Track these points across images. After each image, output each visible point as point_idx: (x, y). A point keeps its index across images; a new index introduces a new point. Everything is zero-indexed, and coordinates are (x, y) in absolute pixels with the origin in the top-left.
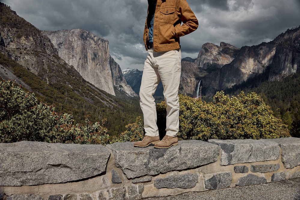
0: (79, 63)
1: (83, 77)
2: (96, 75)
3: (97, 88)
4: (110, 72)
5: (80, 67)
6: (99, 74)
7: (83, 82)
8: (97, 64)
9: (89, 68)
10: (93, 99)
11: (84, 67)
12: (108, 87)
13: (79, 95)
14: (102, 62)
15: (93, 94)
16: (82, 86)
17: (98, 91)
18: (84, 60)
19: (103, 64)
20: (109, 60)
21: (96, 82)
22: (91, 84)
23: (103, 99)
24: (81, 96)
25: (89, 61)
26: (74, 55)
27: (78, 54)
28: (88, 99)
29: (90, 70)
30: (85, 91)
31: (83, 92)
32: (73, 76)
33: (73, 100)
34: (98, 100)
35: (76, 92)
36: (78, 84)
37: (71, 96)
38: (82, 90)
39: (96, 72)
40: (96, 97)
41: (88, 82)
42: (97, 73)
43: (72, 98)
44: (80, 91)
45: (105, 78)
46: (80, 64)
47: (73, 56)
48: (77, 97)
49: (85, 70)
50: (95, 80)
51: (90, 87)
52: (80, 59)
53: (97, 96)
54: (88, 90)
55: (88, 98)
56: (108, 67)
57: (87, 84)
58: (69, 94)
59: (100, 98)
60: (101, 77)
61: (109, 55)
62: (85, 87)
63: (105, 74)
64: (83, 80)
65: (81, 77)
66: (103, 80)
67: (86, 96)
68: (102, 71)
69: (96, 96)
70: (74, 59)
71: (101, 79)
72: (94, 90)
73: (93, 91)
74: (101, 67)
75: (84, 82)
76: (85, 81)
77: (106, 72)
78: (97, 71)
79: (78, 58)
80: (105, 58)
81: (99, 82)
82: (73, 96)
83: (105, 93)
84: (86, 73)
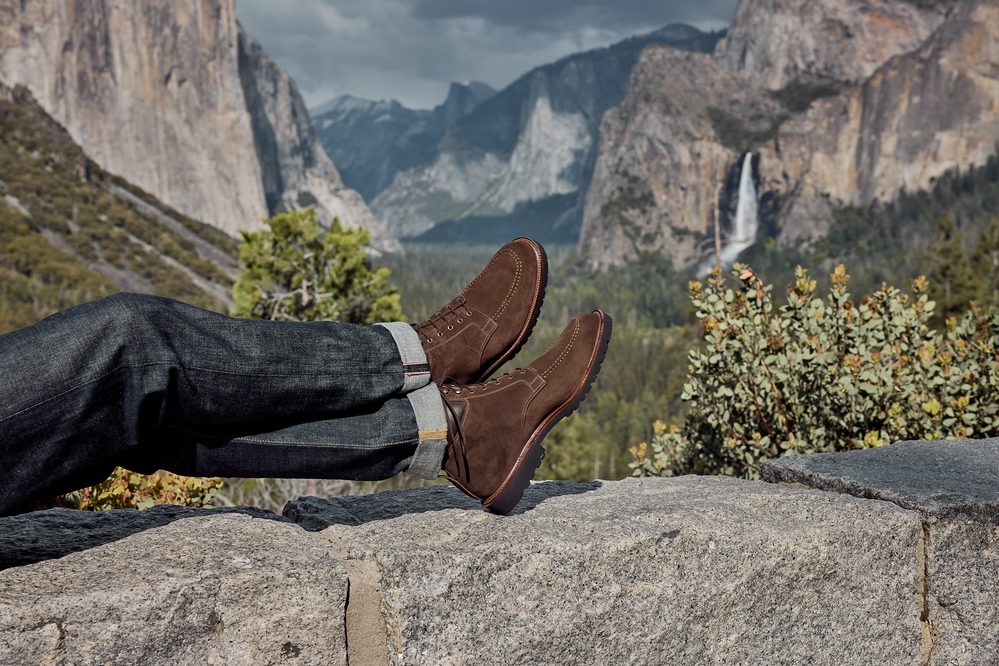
0: (61, 69)
1: (91, 152)
2: (162, 135)
3: (169, 212)
4: (245, 119)
5: (71, 94)
6: (183, 132)
7: (88, 176)
8: (168, 78)
9: (125, 99)
10: (149, 275)
11: (91, 91)
12: (237, 203)
13: (68, 251)
14: (193, 64)
15: (148, 248)
16: (86, 200)
17: (178, 227)
18: (93, 54)
19: (200, 75)
20: (234, 52)
21: (165, 176)
22: (138, 192)
23: (207, 273)
24: (80, 258)
25: (124, 62)
26: (31, 28)
27: (56, 20)
28: (122, 274)
29: (132, 110)
30: (100, 230)
31: (94, 237)
32: (31, 147)
33: (35, 281)
34: (180, 276)
35: (48, 234)
36: (61, 190)
37: (23, 260)
38: (83, 224)
39: (165, 123)
40: (169, 261)
41: (119, 181)
42: (168, 128)
43: (28, 273)
44: (74, 228)
45: (216, 156)
46: (72, 78)
47: (25, 30)
48: (54, 264)
49: (102, 110)
50: (158, 169)
51: (131, 205)
52: (67, 47)
53: (176, 258)
54: (121, 223)
55: (120, 267)
56: (229, 89)
57: (114, 189)
58: (12, 251)
59: (187, 265)
60: (195, 150)
61: (233, 25)
62: (104, 209)
63: (214, 132)
64: (91, 168)
65: (73, 152)
66: (204, 167)
67: (109, 260)
68: (199, 113)
69: (167, 253)
70: (35, 49)
71: (192, 158)
72: (153, 222)
73: (149, 229)
74: (193, 90)
75: (94, 178)
76: (103, 175)
77: (222, 119)
78: (171, 116)
79: (55, 45)
80: (208, 38)
81: (183, 177)
82: (36, 262)
83: (218, 237)
84: (107, 128)
